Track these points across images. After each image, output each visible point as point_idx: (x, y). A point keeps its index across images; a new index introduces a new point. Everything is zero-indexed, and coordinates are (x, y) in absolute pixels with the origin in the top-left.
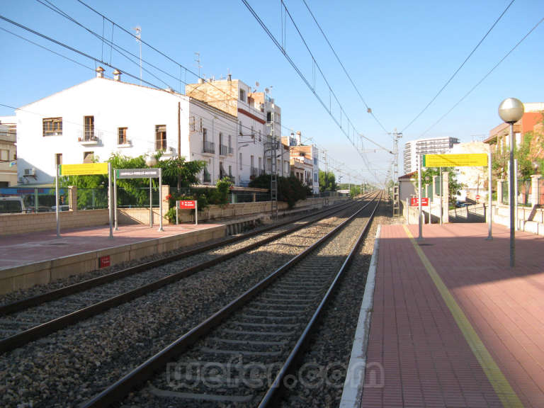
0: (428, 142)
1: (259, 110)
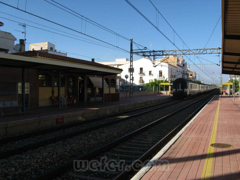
1: (181, 63)
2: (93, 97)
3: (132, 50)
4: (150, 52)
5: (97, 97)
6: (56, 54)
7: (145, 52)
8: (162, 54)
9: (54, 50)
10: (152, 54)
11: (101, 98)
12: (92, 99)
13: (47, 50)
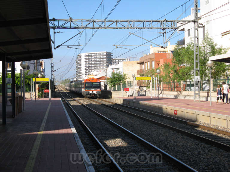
0: (93, 55)
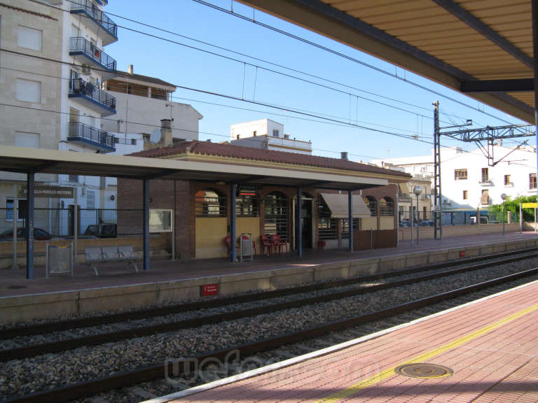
2: (334, 239)
3: (437, 128)
4: (480, 131)
5: (343, 238)
6: (286, 143)
7: (468, 131)
8: (508, 134)
9: (281, 136)
10: (485, 135)
11: (347, 240)
12: (331, 244)
13: (266, 136)
